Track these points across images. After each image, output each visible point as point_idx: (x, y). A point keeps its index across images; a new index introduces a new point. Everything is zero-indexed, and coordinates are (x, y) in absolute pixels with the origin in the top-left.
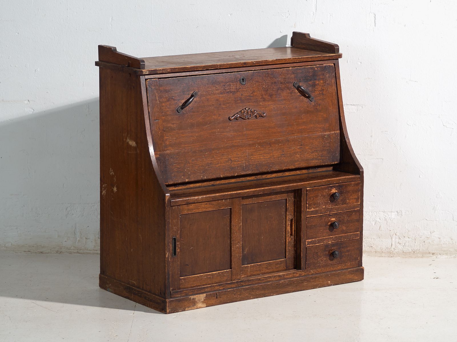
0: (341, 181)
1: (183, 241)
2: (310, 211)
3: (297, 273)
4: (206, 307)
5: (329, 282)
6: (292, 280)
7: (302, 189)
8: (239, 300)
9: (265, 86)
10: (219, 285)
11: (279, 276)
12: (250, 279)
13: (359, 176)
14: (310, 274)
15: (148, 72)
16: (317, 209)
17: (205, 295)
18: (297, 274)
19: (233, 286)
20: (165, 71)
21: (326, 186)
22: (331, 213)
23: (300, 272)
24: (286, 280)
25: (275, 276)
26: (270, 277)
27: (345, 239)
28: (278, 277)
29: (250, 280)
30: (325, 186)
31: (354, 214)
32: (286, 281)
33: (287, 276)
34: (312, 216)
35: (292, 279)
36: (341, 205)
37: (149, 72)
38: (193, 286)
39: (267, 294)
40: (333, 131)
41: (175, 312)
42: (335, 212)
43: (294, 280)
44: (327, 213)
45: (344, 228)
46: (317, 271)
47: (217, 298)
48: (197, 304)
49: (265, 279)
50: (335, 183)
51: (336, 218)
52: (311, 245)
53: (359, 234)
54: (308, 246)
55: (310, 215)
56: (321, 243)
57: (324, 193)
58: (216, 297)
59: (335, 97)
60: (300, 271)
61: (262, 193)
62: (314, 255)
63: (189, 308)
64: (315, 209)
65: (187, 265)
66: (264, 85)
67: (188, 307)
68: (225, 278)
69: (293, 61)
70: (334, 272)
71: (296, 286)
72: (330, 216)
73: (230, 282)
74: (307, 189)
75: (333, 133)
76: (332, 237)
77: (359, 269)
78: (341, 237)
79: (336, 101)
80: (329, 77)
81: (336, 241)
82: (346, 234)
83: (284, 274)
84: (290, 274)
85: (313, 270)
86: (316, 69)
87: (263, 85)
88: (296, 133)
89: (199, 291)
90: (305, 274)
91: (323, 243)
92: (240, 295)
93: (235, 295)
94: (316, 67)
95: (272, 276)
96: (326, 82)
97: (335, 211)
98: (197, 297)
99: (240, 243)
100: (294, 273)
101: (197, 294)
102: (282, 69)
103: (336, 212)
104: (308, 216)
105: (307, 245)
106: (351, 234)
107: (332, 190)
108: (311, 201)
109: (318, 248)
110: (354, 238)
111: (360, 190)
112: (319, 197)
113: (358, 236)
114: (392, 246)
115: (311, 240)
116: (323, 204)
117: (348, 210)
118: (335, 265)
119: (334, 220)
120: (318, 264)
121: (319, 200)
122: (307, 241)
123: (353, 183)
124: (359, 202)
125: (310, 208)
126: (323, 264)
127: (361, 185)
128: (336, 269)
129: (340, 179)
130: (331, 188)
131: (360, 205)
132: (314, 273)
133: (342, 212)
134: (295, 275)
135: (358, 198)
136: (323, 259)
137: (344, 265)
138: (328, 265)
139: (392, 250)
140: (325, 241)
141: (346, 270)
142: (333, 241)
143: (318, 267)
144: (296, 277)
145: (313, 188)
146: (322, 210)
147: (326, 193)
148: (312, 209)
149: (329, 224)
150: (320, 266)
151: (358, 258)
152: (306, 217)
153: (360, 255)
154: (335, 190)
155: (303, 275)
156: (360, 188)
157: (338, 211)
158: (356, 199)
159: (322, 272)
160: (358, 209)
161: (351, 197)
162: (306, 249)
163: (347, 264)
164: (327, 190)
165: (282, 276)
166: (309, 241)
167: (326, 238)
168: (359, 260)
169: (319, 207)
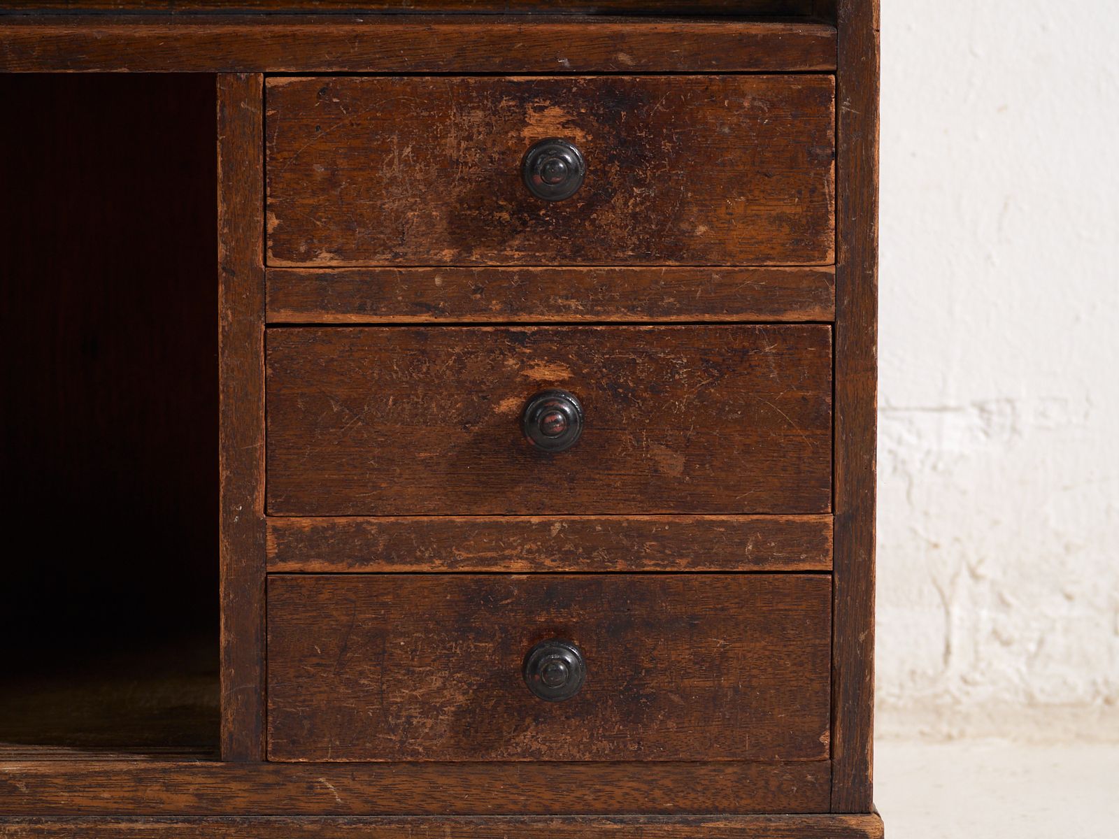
0: (630, 52)
2: (302, 279)
3: (181, 778)
6: (119, 832)
7: (214, 76)
14: (314, 807)
16: (378, 262)
18: (168, 787)
21: (472, 80)
22: (525, 318)
23: (200, 779)
24: (58, 826)
27: (683, 562)
30: (457, 80)
31: (767, 349)
32: (51, 833)
33: (70, 789)
34: (328, 318)
35: (111, 826)
36: (625, 261)
42: (567, 308)
44: (486, 311)
45: (672, 464)
46: (386, 789)
50: (565, 62)
51: (572, 366)
52: (316, 565)
53: (829, 534)
54: (282, 566)
55: (296, 310)
56: (419, 560)
57: (451, 140)
60: (210, 773)
62: (344, 649)
64: (353, 265)
70: (556, 824)
72: (520, 338)
74: (272, 82)
76: (535, 520)
78: (640, 532)
81: (584, 563)
82: (689, 520)
83: (44, 768)
84: (100, 779)
85: (347, 781)
90: (255, 797)
91: (438, 565)
97: (573, 303)
100: (139, 778)
103: (579, 318)
104: (283, 316)
105: (282, 557)
106: (741, 518)
107: (532, 117)
108: (314, 194)
109: (388, 599)
110: (777, 559)
111: (835, 155)
112: (390, 164)
113: (816, 547)
114: (954, 659)
115: (319, 521)
116: (441, 226)
117: (704, 312)
118: (573, 763)
119: (563, 382)
120: (392, 730)
121: (394, 190)
122: (280, 523)
123: (752, 85)
124: (824, 257)
125: (303, 249)
126: (439, 742)
127: (844, 109)
128: (590, 798)
129: (621, 37)
130: (522, 101)
131: (839, 280)
132: (357, 805)
133: (646, 319)
134: (152, 792)
135: (817, 224)
136: (438, 701)
137: (667, 782)
138: (495, 756)
139: (947, 691)
140: (468, 549)
141: (686, 822)
142: (548, 562)
143: (394, 763)
144: (159, 815)
145: (326, 79)
146: (431, 277)
147: (469, 138)
148: (325, 260)
149: (509, 404)
150: (415, 753)
151: (826, 739)
152: (268, 326)
153: (839, 716)
154: (564, 125)
155: (240, 803)
156: (831, 133)
157: (608, 313)
158: (786, 229)
159: (434, 806)
160: (816, 313)
161: (737, 203)
162: (270, 594)
163: (703, 770)
164: (480, 113)
165: (24, 790)
166: (301, 530)
167: (474, 525)
168: (839, 753)
169: (400, 250)
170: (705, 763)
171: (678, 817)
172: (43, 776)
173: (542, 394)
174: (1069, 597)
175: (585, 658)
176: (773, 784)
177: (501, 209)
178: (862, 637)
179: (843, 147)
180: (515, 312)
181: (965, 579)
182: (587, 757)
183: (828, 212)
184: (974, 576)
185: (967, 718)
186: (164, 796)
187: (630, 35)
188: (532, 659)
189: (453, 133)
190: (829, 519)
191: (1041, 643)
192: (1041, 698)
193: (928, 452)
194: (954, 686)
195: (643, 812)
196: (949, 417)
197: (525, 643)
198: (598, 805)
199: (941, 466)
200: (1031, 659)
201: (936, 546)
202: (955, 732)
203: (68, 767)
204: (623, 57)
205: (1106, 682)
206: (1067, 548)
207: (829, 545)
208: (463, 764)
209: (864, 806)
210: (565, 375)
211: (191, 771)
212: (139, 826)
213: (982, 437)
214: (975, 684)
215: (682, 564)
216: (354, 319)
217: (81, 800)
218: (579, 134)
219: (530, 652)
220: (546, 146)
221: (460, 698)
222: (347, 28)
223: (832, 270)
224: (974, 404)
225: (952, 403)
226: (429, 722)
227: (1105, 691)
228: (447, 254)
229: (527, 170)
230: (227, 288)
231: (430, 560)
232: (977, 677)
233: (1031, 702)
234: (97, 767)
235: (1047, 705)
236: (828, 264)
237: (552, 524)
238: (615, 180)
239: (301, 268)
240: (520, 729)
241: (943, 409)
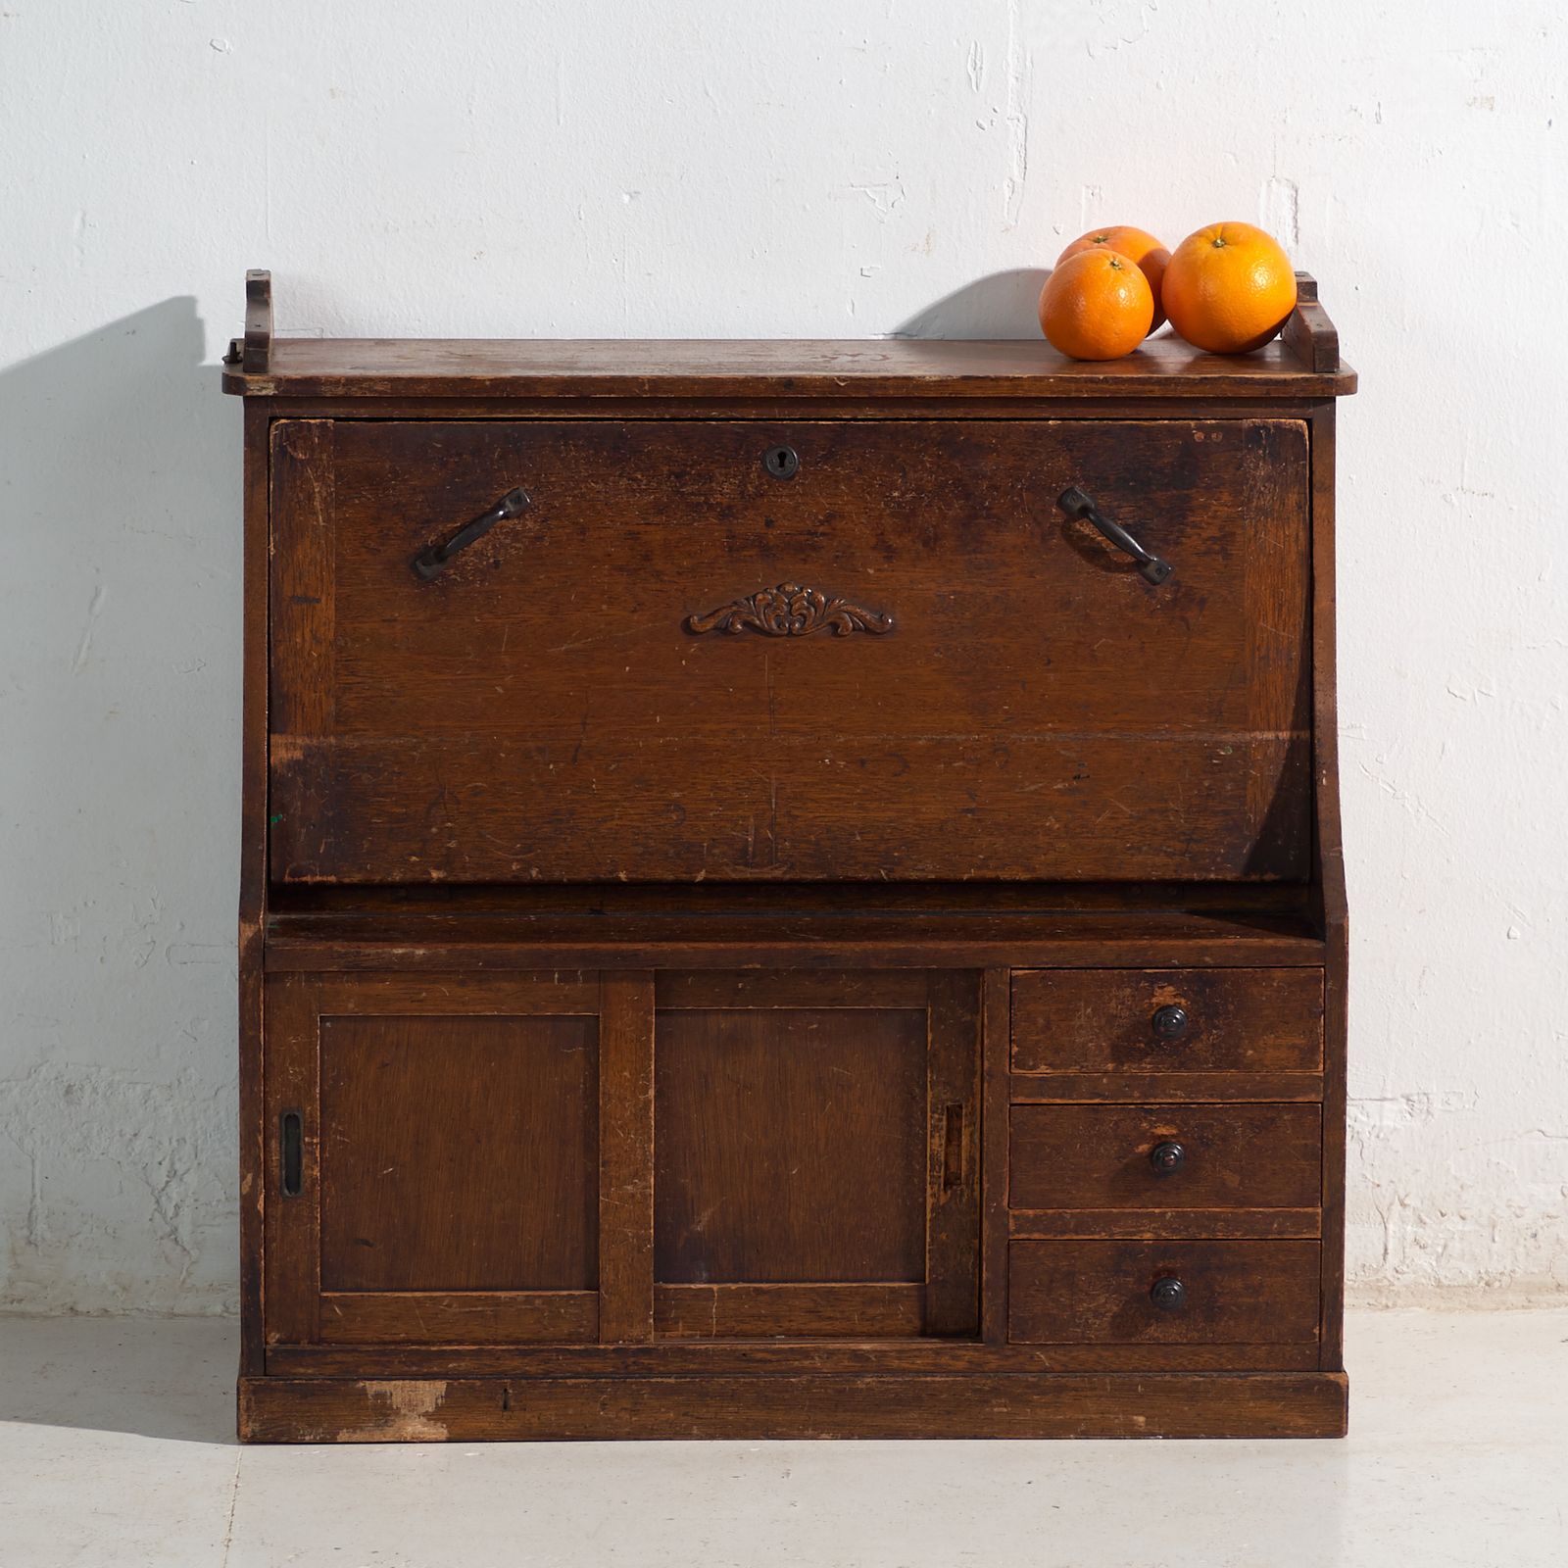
0: (1211, 956)
1: (341, 1133)
2: (1031, 1079)
3: (960, 1352)
4: (449, 1441)
5: (1141, 1419)
6: (926, 1382)
7: (983, 969)
8: (629, 1433)
9: (903, 494)
10: (524, 1354)
11: (857, 1355)
12: (691, 1347)
13: (1319, 945)
14: (1033, 1368)
15: (272, 385)
16: (1072, 1071)
17: (441, 1386)
18: (953, 1358)
19: (597, 1365)
20: (361, 388)
21: (1124, 972)
22: (1153, 1101)
23: (971, 1353)
24: (892, 1379)
25: (831, 1353)
26: (806, 1354)
27: (1239, 1234)
28: (849, 1359)
29: (694, 1353)
30: (1116, 972)
31: (1286, 1117)
32: (889, 1383)
33: (899, 1358)
34: (1044, 1101)
35: (923, 1379)
36: (1208, 1070)
37: (276, 388)
38: (387, 1338)
39: (783, 1426)
40: (1269, 730)
41: (284, 1439)
42: (1176, 1095)
43: (934, 1382)
44: (1131, 1097)
45: (1233, 1180)
46: (1073, 1358)
47: (505, 1407)
48: (399, 1422)
49: (773, 1358)
50: (1175, 962)
51: (1178, 1127)
52: (1036, 1236)
53: (1319, 1219)
54: (1017, 1236)
55: (1027, 1096)
56: (1093, 1233)
57: (1113, 1004)
58: (501, 1403)
59: (1295, 574)
60: (976, 1349)
61: (758, 966)
62: (1052, 1281)
63: (354, 1432)
64: (1059, 1072)
65: (367, 1243)
66: (897, 489)
67: (354, 1427)
68: (566, 1329)
69: (1059, 392)
70: (1168, 1378)
71: (949, 1413)
72: (1150, 1112)
73: (583, 1347)
74: (1015, 973)
75: (1267, 741)
76: (1157, 1211)
77: (1318, 1382)
78: (1215, 1217)
79: (1300, 594)
80: (1269, 478)
81: (1184, 1234)
82: (1241, 1211)
83: (885, 1347)
84: (916, 1353)
85: (1053, 1354)
86: (1199, 436)
87: (893, 487)
88: (1052, 722)
89: (413, 1364)
90: (1001, 1363)
91: (1104, 1236)
92: (634, 1412)
93: (603, 1410)
94: (1199, 428)
95: (816, 1350)
96: (1250, 500)
97: (1179, 1093)
98: (397, 1391)
99: (648, 1181)
100: (937, 1352)
101: (402, 1377)
102: (1003, 423)
103: (1182, 1100)
104: (1020, 1100)
105: (1018, 1231)
106: (1271, 1210)
107: (1158, 992)
108: (1037, 1034)
109: (1076, 1254)
110: (1291, 1232)
111: (1324, 1012)
112: (1079, 1018)
113: (1312, 1225)
114: (1389, 1257)
115: (1039, 1212)
116: (1107, 1051)
117: (1250, 1098)
118: (1177, 1344)
119: (1173, 1136)
120: (1078, 1326)
121: (1081, 1031)
122: (1017, 1213)
123: (1278, 973)
124: (1317, 1067)
125: (1031, 1063)
126: (1103, 1332)
127: (1329, 987)
128: (1186, 1363)
129: (1207, 948)
130: (1152, 984)
131: (1325, 1080)
132: (1057, 1367)
133: (1219, 1101)
134: (944, 1360)
135: (1314, 1050)
136: (1103, 1310)
137: (1229, 1355)
138: (1133, 1340)
139: (1385, 1277)
140: (1120, 1228)
141: (1240, 1377)
142: (1164, 1234)
143: (1078, 1344)
144: (948, 1373)
145: (1045, 972)
146: (1100, 1079)
147: (1123, 1003)
148: (1043, 1068)
149: (1144, 1148)
150: (1089, 1339)
151: (1316, 1331)
152: (1011, 1105)
153: (1324, 1318)
154: (1175, 996)
155: (993, 1366)
156: (1321, 1000)
157: (1196, 1098)
158: (1296, 1052)
159: (1100, 1368)
160: (1313, 1098)
161: (1270, 1039)
162: (1011, 1251)
163: (1249, 1348)
164: (1129, 990)
165: (874, 1359)
166: (1028, 1217)
167: (1124, 1213)
168: (1324, 1339)
169: (1085, 1064)
170: (1251, 1344)
171: (1235, 1374)
172: (885, 1351)
173: (1163, 1143)
174: (1463, 1218)
175: (1184, 1286)
176: (1287, 1357)
177: (1140, 1041)
178: (1337, 1275)
179: (1328, 1007)
180: (1146, 1097)
181: (1397, 1206)
182: (1185, 1341)
183: (1319, 1043)
184: (1403, 1205)
185: (1398, 1294)
186: (951, 1362)
187: (1211, 947)
188: (1157, 1288)
189: (1114, 1001)
190: (1320, 1210)
191: (1445, 1247)
192: (1446, 1282)
193: (1374, 1126)
194: (1390, 1274)
195: (1216, 1371)
196: (1387, 1104)
197: (1151, 1278)
198: (1190, 1367)
199: (1382, 1135)
200: (1439, 1257)
201: (1378, 1186)
202: (1390, 1304)
203: (898, 1347)
204: (1207, 959)
205: (1487, 1272)
206: (1462, 1187)
207: (1320, 1224)
208: (1116, 1344)
209: (1338, 1368)
210: (1174, 1132)
211: (966, 1348)
212: (937, 1379)
213: (1408, 1116)
214: (1403, 1273)
215: (1238, 1235)
216: (1058, 1101)
217: (905, 1365)
218: (1183, 1001)
219: (1154, 1285)
220: (1166, 1010)
221: (1115, 1309)
222: (1056, 943)
223: (1322, 1074)
224: (1403, 1096)
225: (1389, 1096)
226: (1098, 1322)
227: (1486, 1278)
228: (1110, 1066)
229: (1154, 1023)
230: (989, 1087)
231: (1099, 1233)
232: (1405, 1269)
233: (1439, 1285)
234: (914, 1346)
235: (1449, 1286)
236: (1320, 1071)
237: (1167, 1213)
238: (1203, 1026)
239: (1030, 1074)
240: (1148, 1325)
241: (1384, 1099)
